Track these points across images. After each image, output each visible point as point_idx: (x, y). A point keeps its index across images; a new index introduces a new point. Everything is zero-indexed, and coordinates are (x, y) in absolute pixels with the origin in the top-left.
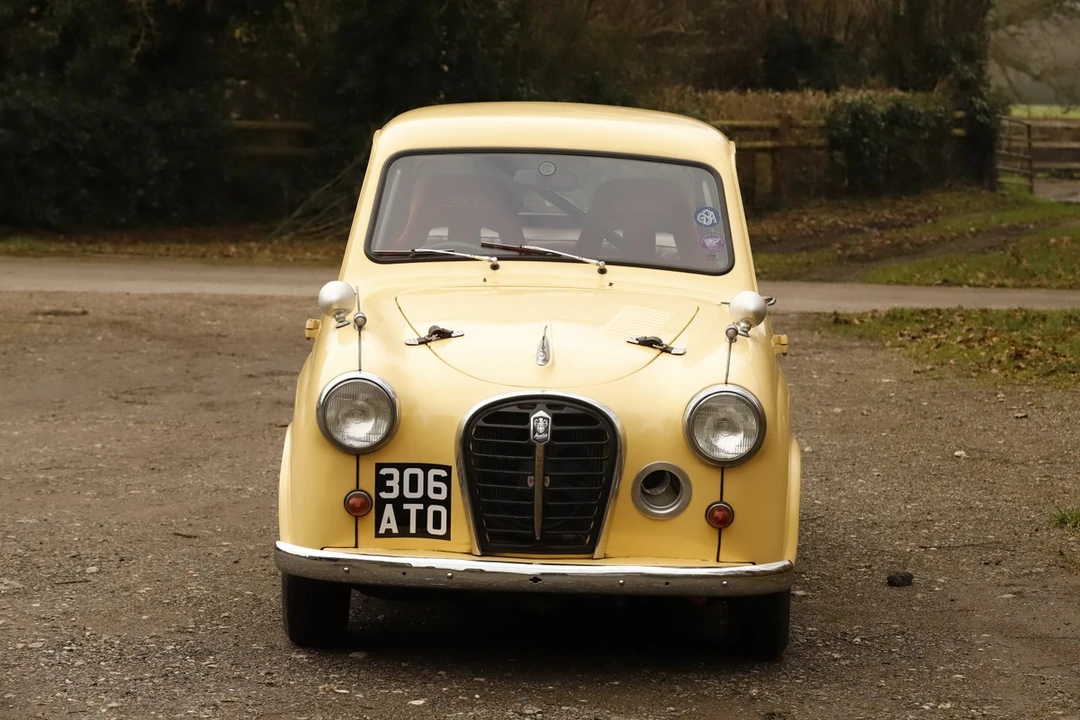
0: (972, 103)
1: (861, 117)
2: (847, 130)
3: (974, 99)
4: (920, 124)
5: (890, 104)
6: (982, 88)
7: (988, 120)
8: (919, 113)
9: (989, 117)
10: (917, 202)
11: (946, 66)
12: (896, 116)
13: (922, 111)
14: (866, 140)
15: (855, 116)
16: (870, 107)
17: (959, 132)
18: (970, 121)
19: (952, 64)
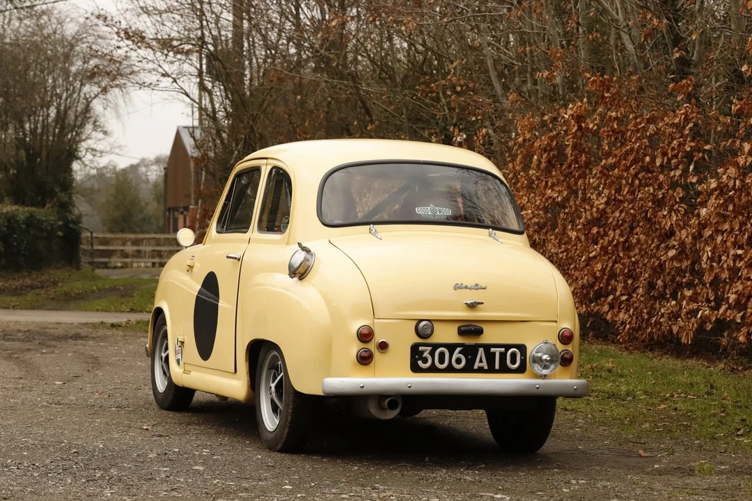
0: (66, 217)
1: (12, 221)
2: (5, 229)
3: (67, 214)
4: (43, 227)
5: (27, 214)
6: (71, 207)
7: (75, 227)
8: (42, 221)
9: (76, 225)
10: (43, 275)
11: (52, 195)
12: (31, 221)
13: (44, 219)
14: (15, 236)
15: (9, 221)
16: (17, 216)
17: (60, 234)
18: (66, 227)
19: (56, 192)
